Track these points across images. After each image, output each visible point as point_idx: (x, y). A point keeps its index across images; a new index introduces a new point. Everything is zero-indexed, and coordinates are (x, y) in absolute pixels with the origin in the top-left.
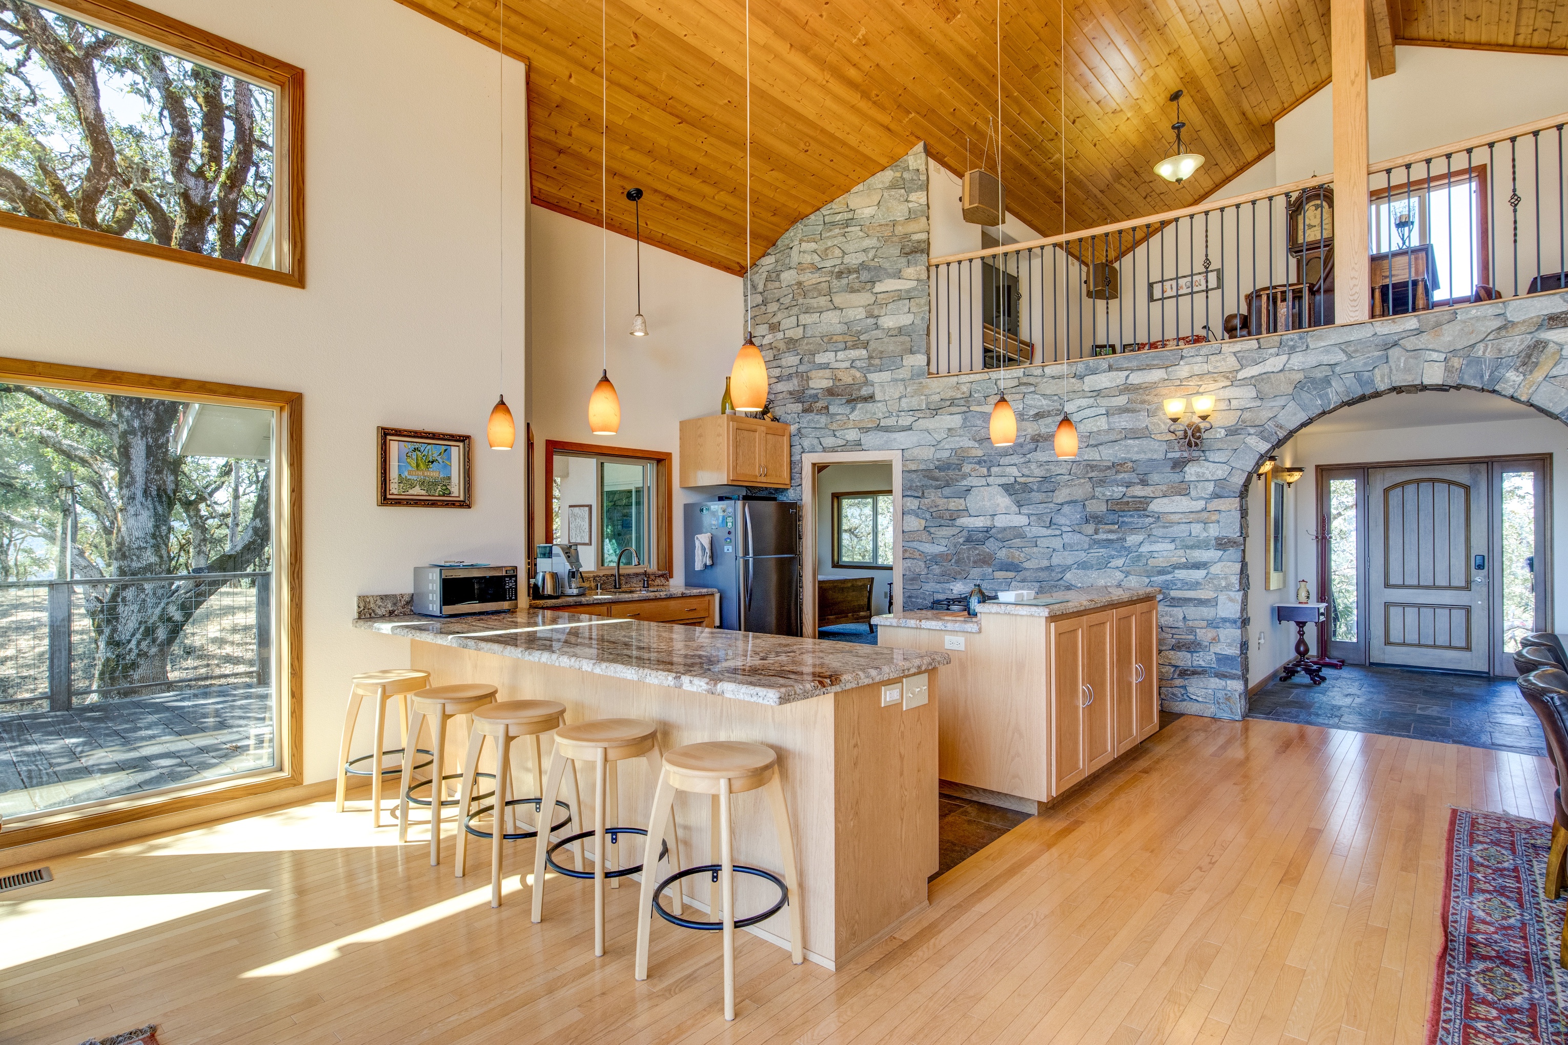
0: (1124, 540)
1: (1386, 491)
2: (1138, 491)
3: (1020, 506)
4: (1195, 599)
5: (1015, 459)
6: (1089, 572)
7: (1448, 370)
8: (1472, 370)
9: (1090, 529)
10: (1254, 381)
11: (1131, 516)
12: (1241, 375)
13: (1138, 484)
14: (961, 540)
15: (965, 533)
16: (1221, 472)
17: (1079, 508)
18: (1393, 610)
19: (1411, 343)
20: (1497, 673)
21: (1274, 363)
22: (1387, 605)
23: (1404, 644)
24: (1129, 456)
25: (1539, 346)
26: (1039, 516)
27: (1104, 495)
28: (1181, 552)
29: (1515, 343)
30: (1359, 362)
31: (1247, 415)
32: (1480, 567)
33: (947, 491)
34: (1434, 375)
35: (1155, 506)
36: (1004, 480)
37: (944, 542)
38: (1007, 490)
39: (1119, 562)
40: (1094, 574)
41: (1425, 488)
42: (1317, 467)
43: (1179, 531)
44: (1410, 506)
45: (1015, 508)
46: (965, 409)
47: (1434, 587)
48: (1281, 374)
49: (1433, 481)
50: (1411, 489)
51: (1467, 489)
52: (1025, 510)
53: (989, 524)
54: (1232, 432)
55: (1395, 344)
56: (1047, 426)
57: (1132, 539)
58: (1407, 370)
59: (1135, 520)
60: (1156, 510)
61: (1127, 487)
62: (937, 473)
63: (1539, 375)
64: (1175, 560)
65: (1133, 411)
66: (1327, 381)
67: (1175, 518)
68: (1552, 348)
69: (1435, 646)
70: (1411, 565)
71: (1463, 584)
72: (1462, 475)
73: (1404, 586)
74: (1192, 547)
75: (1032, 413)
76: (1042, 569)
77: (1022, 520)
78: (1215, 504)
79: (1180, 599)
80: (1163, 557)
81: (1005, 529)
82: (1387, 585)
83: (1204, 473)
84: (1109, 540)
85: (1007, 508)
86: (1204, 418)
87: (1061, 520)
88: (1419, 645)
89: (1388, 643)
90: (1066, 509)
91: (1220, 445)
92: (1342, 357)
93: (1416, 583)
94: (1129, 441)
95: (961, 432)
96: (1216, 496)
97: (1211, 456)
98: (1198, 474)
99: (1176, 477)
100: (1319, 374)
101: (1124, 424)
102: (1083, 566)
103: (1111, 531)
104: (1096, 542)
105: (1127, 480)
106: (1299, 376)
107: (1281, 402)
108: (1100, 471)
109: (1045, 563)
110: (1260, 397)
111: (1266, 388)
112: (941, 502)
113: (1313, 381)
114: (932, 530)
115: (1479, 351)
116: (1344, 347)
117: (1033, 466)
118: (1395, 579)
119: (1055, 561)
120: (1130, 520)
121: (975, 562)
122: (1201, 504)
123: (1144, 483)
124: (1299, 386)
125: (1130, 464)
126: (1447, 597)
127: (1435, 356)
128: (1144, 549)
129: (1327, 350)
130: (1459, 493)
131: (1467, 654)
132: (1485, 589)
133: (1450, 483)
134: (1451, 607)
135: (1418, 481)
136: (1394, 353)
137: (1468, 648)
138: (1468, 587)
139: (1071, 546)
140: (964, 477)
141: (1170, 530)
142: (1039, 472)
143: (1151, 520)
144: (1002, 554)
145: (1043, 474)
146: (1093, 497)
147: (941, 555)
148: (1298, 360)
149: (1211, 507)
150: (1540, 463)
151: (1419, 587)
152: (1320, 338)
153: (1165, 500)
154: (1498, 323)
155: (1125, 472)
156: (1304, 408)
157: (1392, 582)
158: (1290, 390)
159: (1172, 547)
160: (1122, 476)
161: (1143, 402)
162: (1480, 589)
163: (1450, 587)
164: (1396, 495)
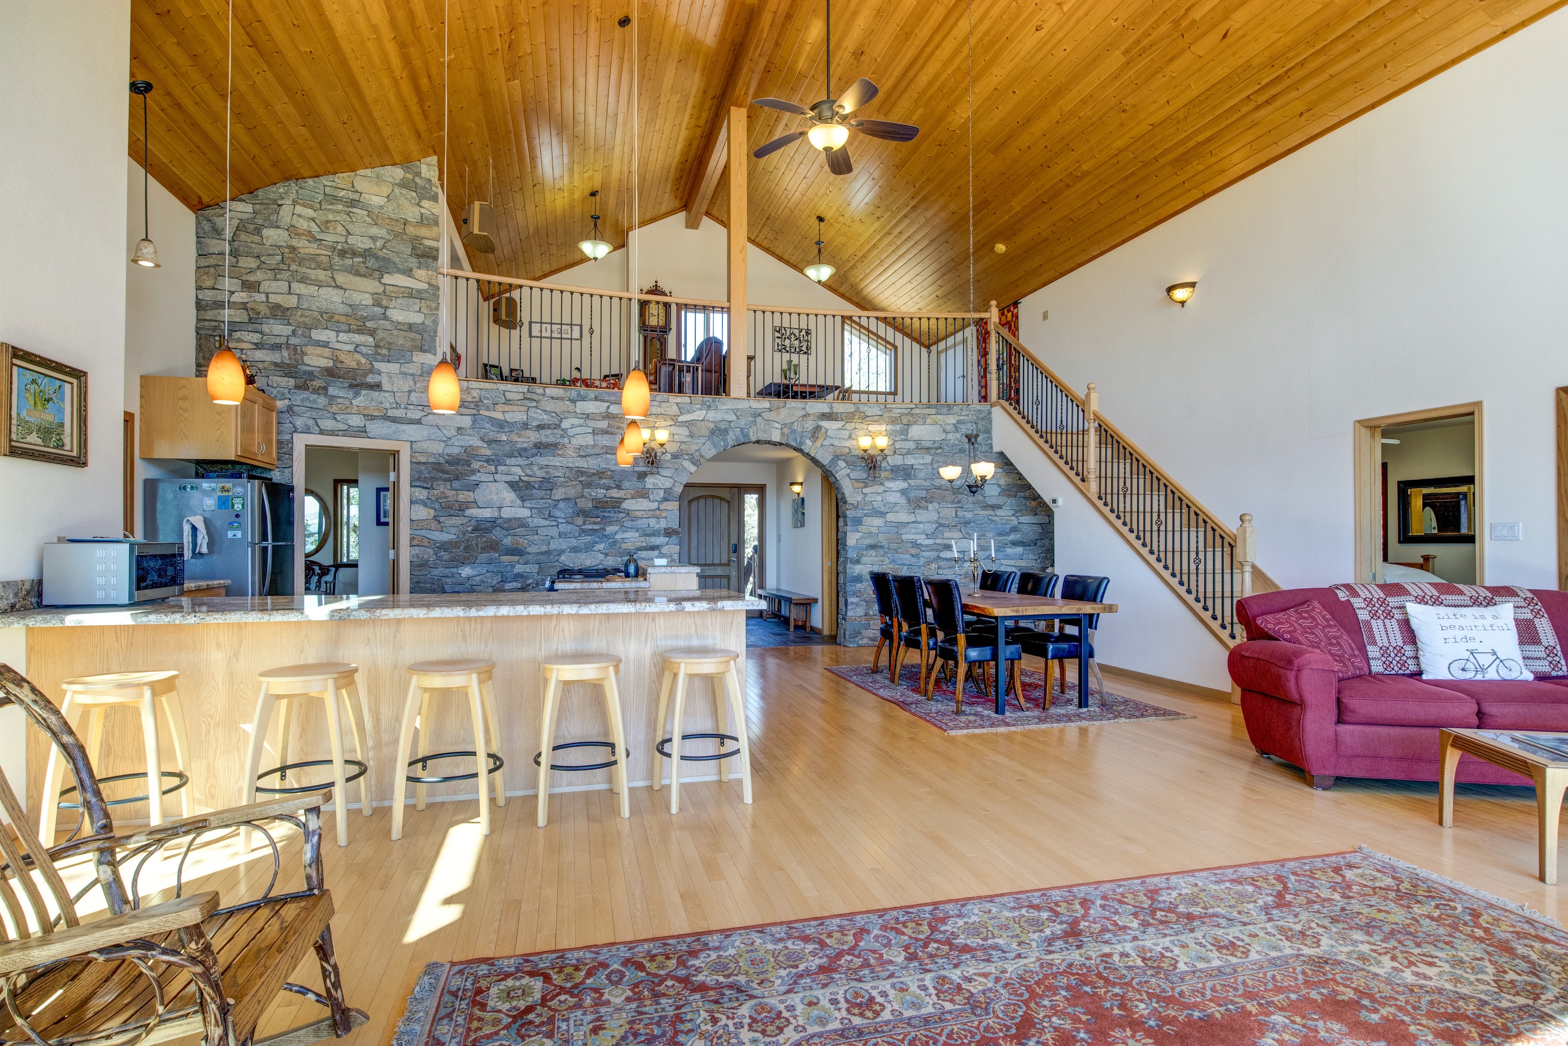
0: (604, 529)
1: (690, 502)
2: (615, 493)
3: (523, 501)
5: (520, 461)
6: (579, 555)
7: (782, 434)
8: (792, 436)
9: (579, 521)
10: (688, 424)
11: (610, 512)
12: (681, 419)
13: (615, 488)
14: (470, 529)
15: (473, 523)
16: (668, 484)
17: (572, 504)
19: (766, 415)
21: (699, 415)
24: (607, 466)
25: (818, 428)
26: (540, 510)
27: (590, 495)
28: (643, 539)
29: (810, 425)
30: (742, 422)
31: (683, 446)
32: (735, 552)
33: (456, 484)
34: (776, 437)
35: (626, 505)
36: (509, 478)
37: (453, 530)
38: (512, 487)
39: (601, 546)
40: (582, 556)
41: (709, 501)
43: (641, 523)
44: (702, 514)
45: (519, 502)
46: (474, 412)
47: (713, 565)
48: (703, 422)
49: (713, 497)
50: (702, 501)
51: (729, 502)
52: (527, 504)
53: (496, 515)
54: (675, 456)
55: (760, 415)
56: (547, 436)
57: (610, 529)
58: (764, 431)
59: (612, 515)
60: (627, 508)
61: (607, 490)
62: (447, 467)
63: (818, 444)
64: (638, 544)
65: (612, 433)
66: (726, 431)
67: (639, 514)
68: (823, 430)
70: (702, 551)
71: (726, 563)
72: (725, 493)
73: (698, 565)
74: (649, 535)
75: (535, 424)
76: (542, 553)
77: (524, 513)
78: (664, 506)
80: (631, 542)
81: (509, 520)
82: (690, 564)
83: (657, 483)
84: (594, 529)
85: (512, 501)
86: (662, 445)
87: (558, 513)
90: (561, 505)
91: (667, 465)
92: (734, 418)
93: (705, 562)
94: (609, 456)
95: (471, 432)
96: (665, 500)
97: (662, 472)
98: (654, 484)
99: (639, 485)
100: (723, 426)
101: (605, 443)
102: (575, 550)
103: (595, 523)
104: (584, 531)
105: (607, 485)
106: (712, 426)
107: (702, 440)
108: (588, 476)
109: (544, 548)
110: (691, 436)
111: (694, 430)
112: (450, 493)
113: (720, 430)
114: (442, 519)
115: (795, 426)
116: (735, 411)
117: (535, 468)
119: (553, 546)
120: (609, 515)
121: (483, 548)
122: (655, 505)
123: (619, 487)
124: (712, 432)
125: (609, 473)
126: (719, 571)
127: (777, 425)
128: (618, 537)
129: (727, 411)
130: (725, 505)
133: (721, 499)
134: (721, 577)
135: (705, 497)
136: (759, 419)
138: (728, 565)
139: (565, 534)
140: (473, 472)
141: (635, 522)
142: (539, 473)
143: (622, 515)
144: (508, 541)
145: (543, 475)
146: (582, 496)
147: (450, 542)
148: (712, 415)
149: (662, 507)
150: (760, 490)
151: (705, 565)
152: (723, 404)
153: (633, 501)
154: (803, 413)
155: (605, 478)
156: (715, 446)
157: (692, 562)
158: (707, 433)
159: (637, 535)
160: (603, 481)
161: (619, 428)
162: (734, 565)
163: (720, 565)
164: (694, 504)
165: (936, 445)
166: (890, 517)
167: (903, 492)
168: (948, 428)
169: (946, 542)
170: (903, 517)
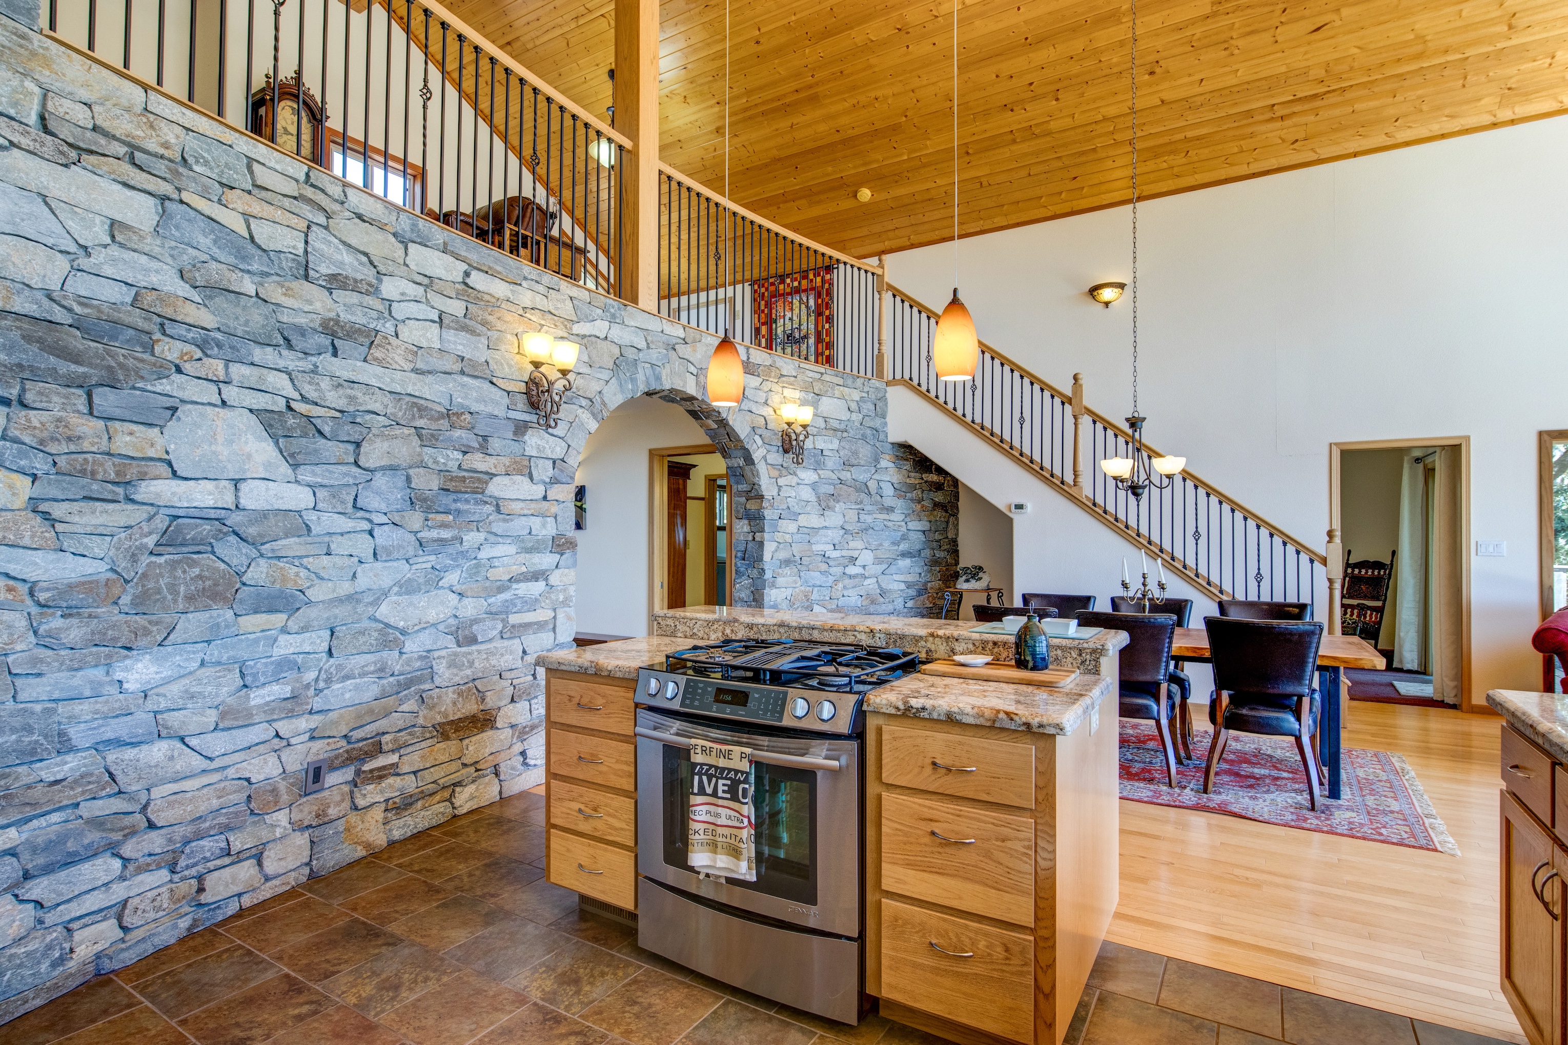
0: (460, 539)
2: (478, 462)
3: (295, 466)
4: (535, 623)
5: (290, 360)
6: (415, 598)
7: (700, 385)
9: (415, 520)
10: (587, 341)
11: (467, 501)
12: (577, 329)
13: (478, 450)
14: (150, 541)
15: (161, 523)
16: (561, 449)
17: (401, 481)
19: (681, 350)
21: (600, 327)
24: (466, 403)
26: (334, 491)
27: (436, 462)
28: (522, 558)
30: (654, 355)
31: (579, 381)
33: (105, 399)
35: (496, 488)
36: (260, 401)
37: (98, 547)
38: (268, 427)
39: (453, 577)
40: (421, 600)
43: (518, 526)
45: (285, 469)
46: (166, 188)
48: (605, 343)
52: (305, 474)
53: (228, 500)
55: (673, 348)
56: (348, 307)
57: (472, 538)
58: (680, 375)
59: (470, 507)
60: (496, 494)
61: (465, 453)
62: (76, 341)
64: (515, 569)
65: (473, 332)
66: (634, 365)
67: (516, 507)
74: (532, 550)
75: (324, 269)
76: (340, 601)
77: (299, 497)
78: (552, 492)
79: (521, 625)
80: (504, 566)
81: (264, 515)
83: (544, 448)
84: (441, 540)
85: (268, 465)
86: (563, 374)
87: (369, 500)
90: (380, 480)
92: (642, 344)
94: (466, 379)
95: (152, 244)
96: (555, 481)
98: (538, 448)
99: (516, 448)
100: (630, 355)
101: (461, 350)
102: (408, 588)
103: (444, 526)
104: (423, 543)
105: (465, 442)
106: (617, 351)
107: (605, 375)
108: (431, 419)
109: (346, 588)
110: (590, 363)
111: (594, 354)
112: (89, 427)
113: (626, 361)
114: (58, 510)
116: (645, 333)
117: (325, 384)
119: (363, 582)
120: (466, 507)
121: (190, 598)
122: (541, 490)
123: (484, 448)
124: (617, 363)
125: (468, 416)
127: (692, 369)
128: (483, 555)
129: (635, 330)
136: (673, 356)
139: (388, 551)
140: (163, 370)
141: (510, 524)
142: (336, 399)
143: (489, 509)
144: (258, 573)
145: (341, 404)
146: (421, 464)
147: (88, 585)
148: (616, 332)
149: (550, 494)
152: (630, 316)
153: (506, 480)
155: (461, 428)
156: (621, 389)
158: (611, 365)
159: (512, 549)
160: (457, 433)
161: (484, 323)
165: (843, 426)
166: (803, 520)
167: (814, 486)
168: (854, 406)
169: (851, 553)
170: (814, 521)
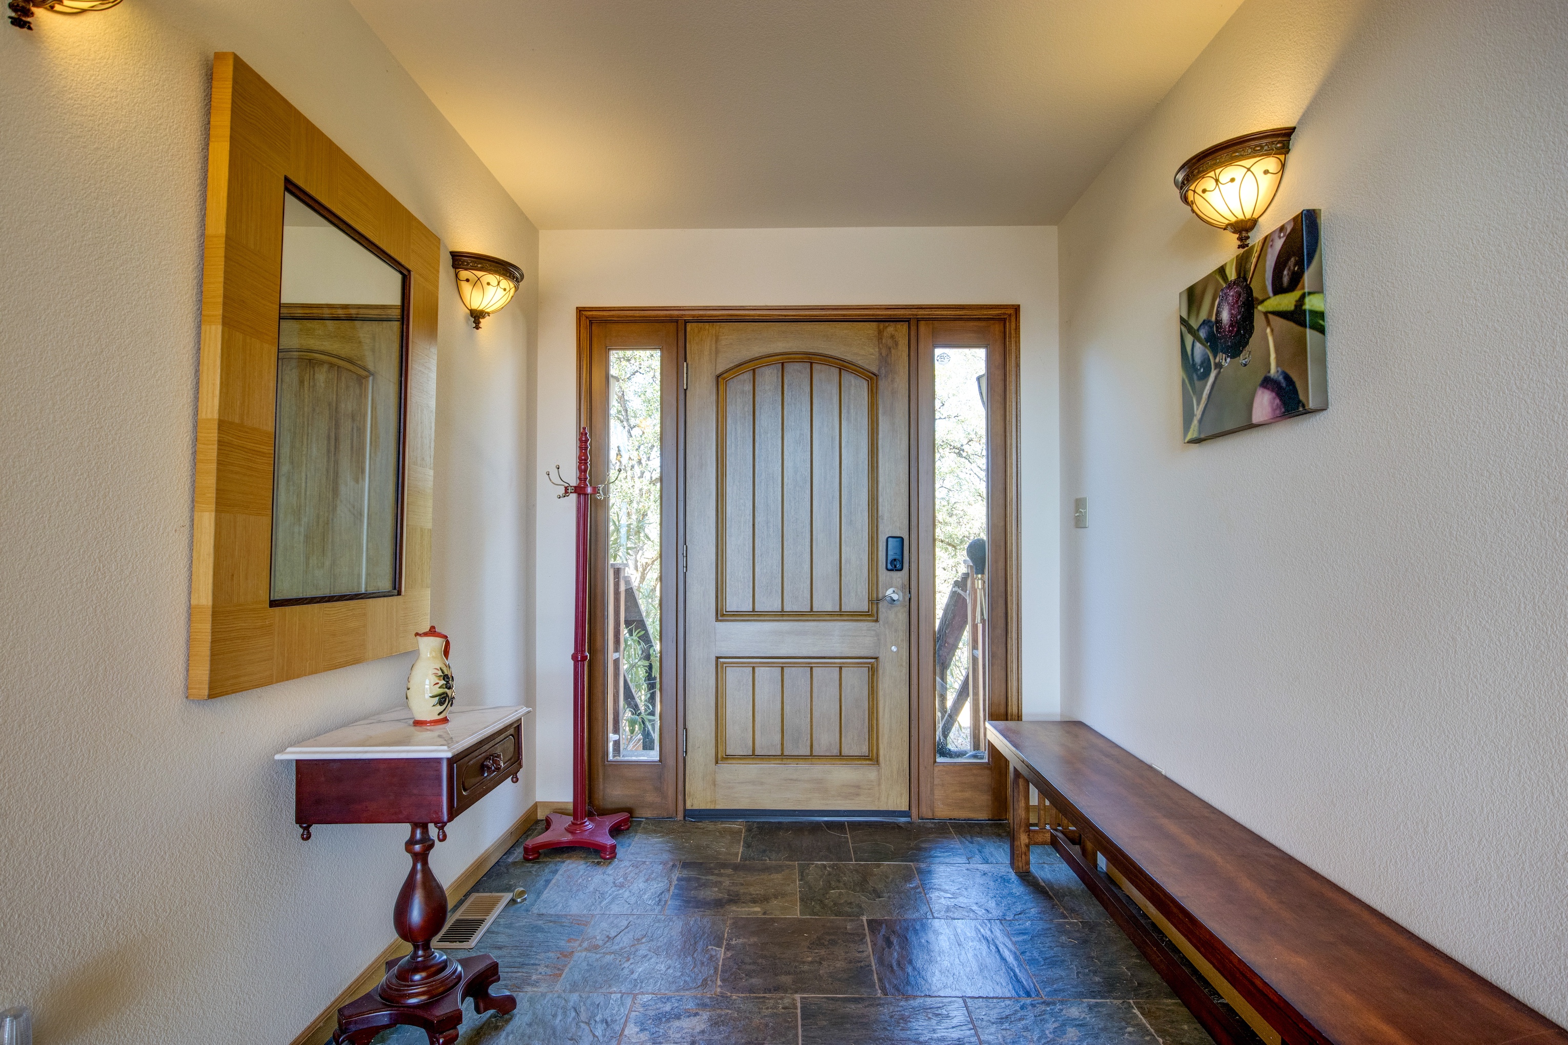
1: (720, 379)
18: (735, 677)
20: (926, 812)
22: (721, 664)
23: (754, 756)
32: (895, 565)
41: (797, 374)
42: (580, 311)
47: (811, 615)
49: (811, 359)
50: (769, 377)
51: (872, 379)
69: (811, 757)
70: (768, 564)
71: (864, 607)
72: (860, 348)
73: (754, 615)
82: (722, 615)
88: (783, 757)
89: (722, 757)
93: (777, 607)
118: (737, 601)
126: (835, 638)
130: (857, 389)
131: (868, 774)
132: (903, 616)
133: (843, 366)
134: (841, 663)
135: (783, 361)
137: (872, 758)
138: (871, 614)
150: (997, 328)
151: (782, 615)
157: (732, 604)
162: (895, 617)
163: (840, 615)
164: (740, 387)
